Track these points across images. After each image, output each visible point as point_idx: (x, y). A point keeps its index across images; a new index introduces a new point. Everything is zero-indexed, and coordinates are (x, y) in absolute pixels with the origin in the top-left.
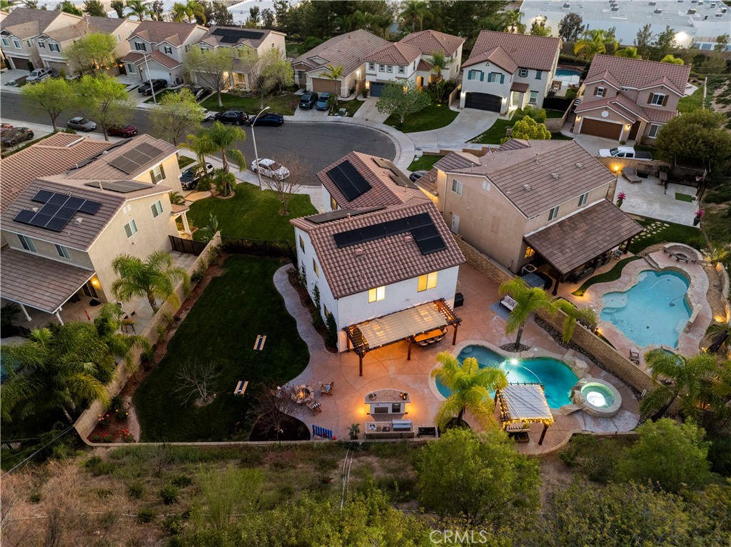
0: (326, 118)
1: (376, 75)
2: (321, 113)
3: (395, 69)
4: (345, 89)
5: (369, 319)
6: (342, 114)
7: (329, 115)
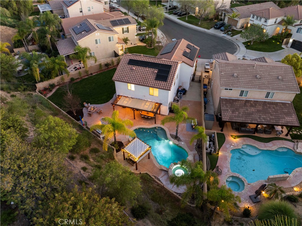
0: (221, 34)
1: (253, 21)
2: (221, 31)
3: (263, 20)
4: (239, 25)
5: (129, 96)
6: (228, 34)
7: (223, 33)
